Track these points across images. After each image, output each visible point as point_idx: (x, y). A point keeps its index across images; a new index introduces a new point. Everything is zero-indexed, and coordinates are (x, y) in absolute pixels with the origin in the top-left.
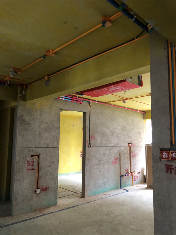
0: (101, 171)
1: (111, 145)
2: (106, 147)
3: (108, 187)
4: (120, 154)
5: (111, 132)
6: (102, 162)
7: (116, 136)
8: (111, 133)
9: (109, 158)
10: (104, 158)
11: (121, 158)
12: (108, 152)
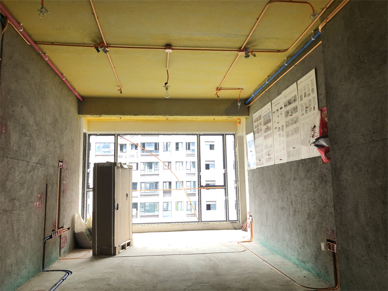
0: (13, 229)
1: (34, 159)
2: (26, 163)
3: (24, 272)
4: (47, 185)
5: (37, 125)
6: (17, 204)
7: (44, 139)
8: (36, 128)
9: (29, 191)
10: (20, 191)
11: (48, 194)
12: (28, 177)
